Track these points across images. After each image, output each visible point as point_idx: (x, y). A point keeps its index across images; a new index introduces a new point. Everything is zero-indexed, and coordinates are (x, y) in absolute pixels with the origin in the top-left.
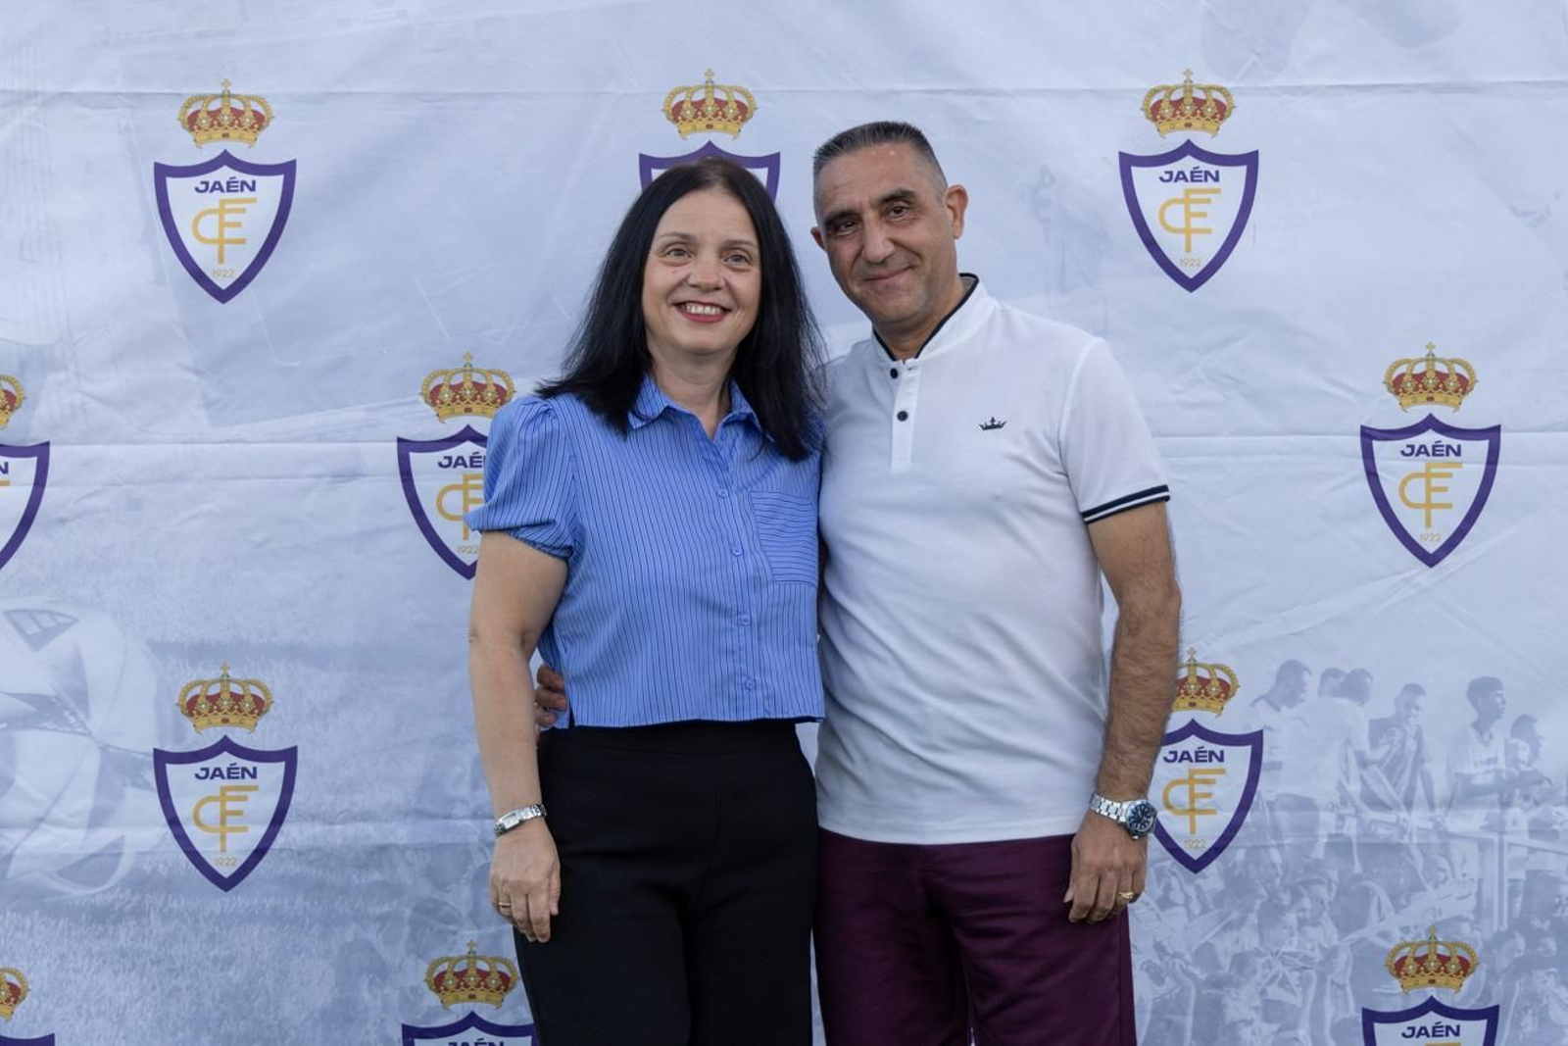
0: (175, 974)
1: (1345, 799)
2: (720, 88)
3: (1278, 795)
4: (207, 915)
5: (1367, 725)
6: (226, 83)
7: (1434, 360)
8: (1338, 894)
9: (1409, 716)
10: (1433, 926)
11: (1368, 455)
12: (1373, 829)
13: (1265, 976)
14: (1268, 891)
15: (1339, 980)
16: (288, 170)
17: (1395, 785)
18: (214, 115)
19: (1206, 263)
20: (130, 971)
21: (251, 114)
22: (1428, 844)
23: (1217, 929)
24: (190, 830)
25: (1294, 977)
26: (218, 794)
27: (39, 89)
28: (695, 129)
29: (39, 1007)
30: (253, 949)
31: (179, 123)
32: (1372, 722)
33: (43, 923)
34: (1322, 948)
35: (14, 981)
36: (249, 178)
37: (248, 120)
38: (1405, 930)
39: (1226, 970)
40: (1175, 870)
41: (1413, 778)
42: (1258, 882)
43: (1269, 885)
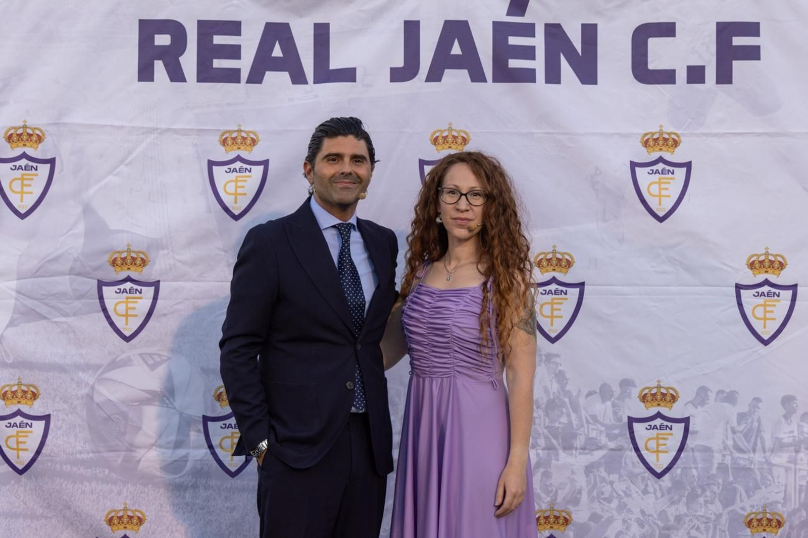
0: (210, 514)
1: (726, 448)
2: (455, 130)
3: (697, 446)
4: (224, 487)
5: (736, 414)
6: (239, 125)
7: (768, 255)
8: (722, 490)
9: (754, 412)
10: (765, 505)
11: (738, 296)
12: (738, 460)
13: (689, 525)
14: (691, 488)
15: (723, 529)
16: (265, 163)
17: (748, 442)
18: (234, 139)
19: (667, 211)
20: (190, 512)
21: (250, 139)
22: (763, 468)
23: (668, 504)
24: (218, 451)
25: (702, 527)
26: (230, 435)
27: (158, 127)
28: (443, 148)
29: (150, 527)
30: (244, 504)
31: (219, 142)
32: (738, 414)
33: (153, 490)
34: (715, 514)
35: (140, 515)
36: (248, 167)
37: (248, 142)
38: (752, 506)
39: (672, 522)
40: (651, 478)
41: (756, 439)
42: (686, 483)
43: (692, 485)
